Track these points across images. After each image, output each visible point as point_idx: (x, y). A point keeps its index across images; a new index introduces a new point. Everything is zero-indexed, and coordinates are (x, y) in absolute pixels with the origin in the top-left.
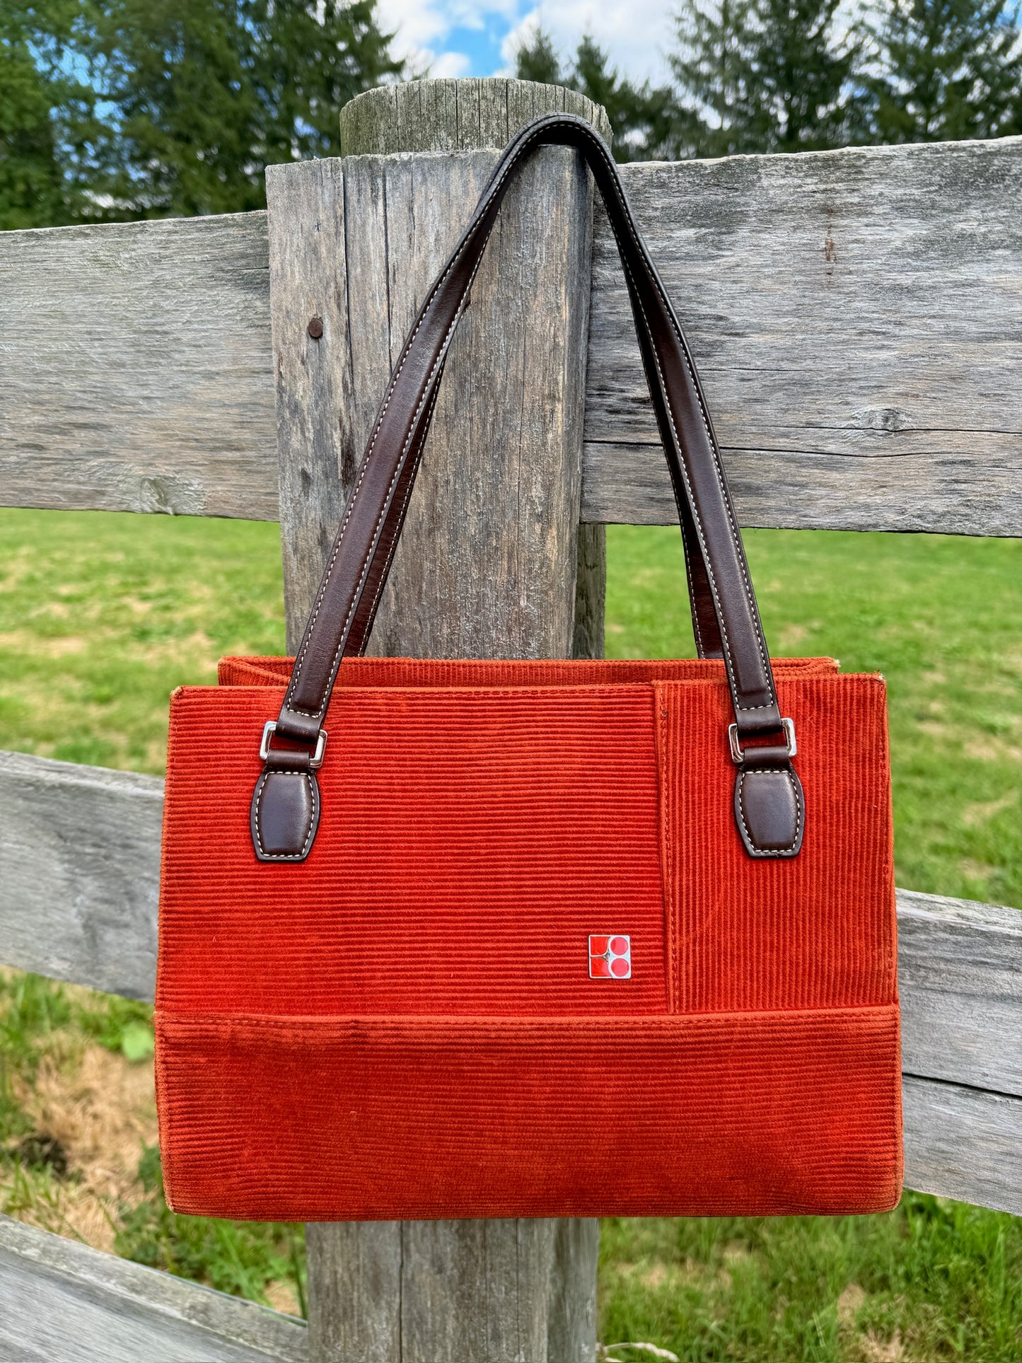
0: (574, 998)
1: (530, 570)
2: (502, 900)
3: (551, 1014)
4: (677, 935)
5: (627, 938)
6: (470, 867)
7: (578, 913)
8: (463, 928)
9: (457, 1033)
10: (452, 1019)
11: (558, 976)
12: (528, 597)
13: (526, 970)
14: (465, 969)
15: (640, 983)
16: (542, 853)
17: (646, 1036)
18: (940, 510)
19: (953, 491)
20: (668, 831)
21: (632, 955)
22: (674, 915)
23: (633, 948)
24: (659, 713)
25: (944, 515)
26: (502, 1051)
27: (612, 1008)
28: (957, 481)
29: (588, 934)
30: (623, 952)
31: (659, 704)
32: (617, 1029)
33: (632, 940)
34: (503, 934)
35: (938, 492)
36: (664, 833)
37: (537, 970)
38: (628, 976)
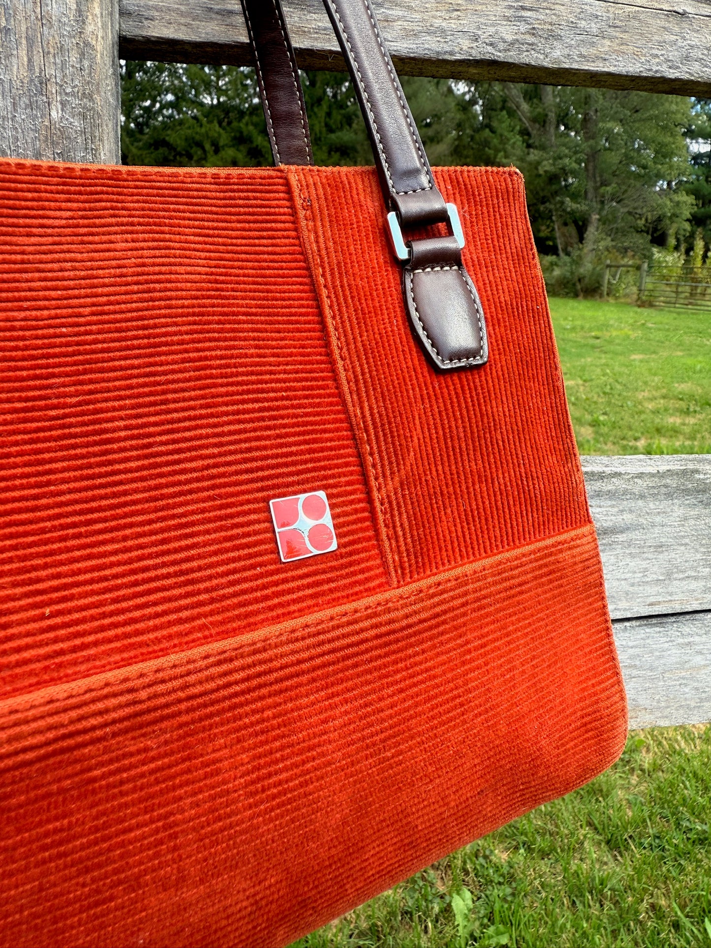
0: (266, 598)
1: (64, 63)
2: (119, 472)
3: (235, 632)
4: (381, 480)
5: (322, 494)
6: (50, 429)
7: (247, 471)
8: (54, 529)
9: (74, 714)
10: (59, 691)
11: (234, 571)
12: (63, 104)
13: (182, 573)
14: (72, 598)
15: (351, 554)
16: (175, 391)
17: (373, 627)
18: (509, 38)
19: (520, 19)
20: (341, 349)
21: (334, 517)
22: (372, 454)
23: (332, 506)
24: (299, 202)
25: (512, 44)
26: (163, 719)
27: (318, 600)
28: (523, 8)
29: (266, 500)
30: (321, 515)
31: (296, 192)
32: (334, 628)
33: (329, 497)
34: (131, 525)
35: (508, 19)
36: (337, 351)
37: (200, 568)
38: (334, 546)
